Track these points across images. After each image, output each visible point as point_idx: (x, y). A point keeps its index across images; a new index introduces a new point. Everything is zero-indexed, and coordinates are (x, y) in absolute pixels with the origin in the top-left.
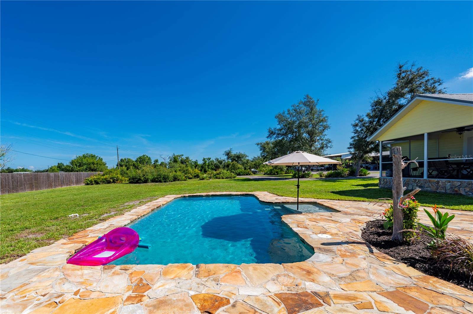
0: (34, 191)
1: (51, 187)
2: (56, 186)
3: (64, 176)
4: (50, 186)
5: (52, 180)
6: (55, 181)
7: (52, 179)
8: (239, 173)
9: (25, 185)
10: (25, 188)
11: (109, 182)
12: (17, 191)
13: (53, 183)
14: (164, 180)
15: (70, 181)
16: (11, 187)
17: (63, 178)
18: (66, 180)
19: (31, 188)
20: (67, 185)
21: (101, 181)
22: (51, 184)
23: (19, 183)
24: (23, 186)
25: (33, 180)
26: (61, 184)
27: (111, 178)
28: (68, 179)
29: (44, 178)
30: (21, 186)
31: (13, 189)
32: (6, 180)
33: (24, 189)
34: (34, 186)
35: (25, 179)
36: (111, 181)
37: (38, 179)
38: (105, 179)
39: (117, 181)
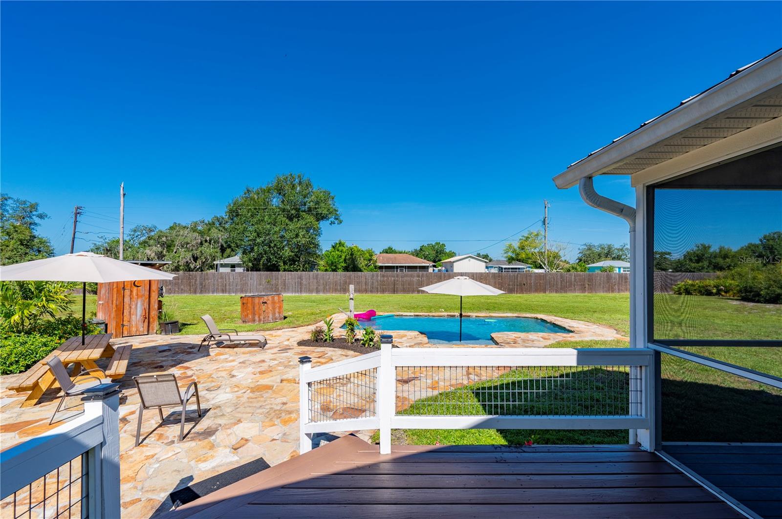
0: (586, 294)
1: (613, 291)
4: (611, 289)
6: (619, 283)
7: (614, 281)
9: (576, 286)
10: (575, 289)
11: (709, 293)
12: (566, 292)
13: (616, 286)
16: (559, 286)
19: (583, 289)
21: (695, 290)
22: (612, 288)
23: (568, 284)
24: (573, 286)
25: (587, 282)
27: (715, 286)
29: (602, 279)
30: (570, 285)
31: (561, 289)
32: (554, 280)
33: (574, 291)
34: (587, 289)
35: (575, 280)
36: (714, 291)
37: (593, 280)
38: (703, 287)
39: (726, 292)
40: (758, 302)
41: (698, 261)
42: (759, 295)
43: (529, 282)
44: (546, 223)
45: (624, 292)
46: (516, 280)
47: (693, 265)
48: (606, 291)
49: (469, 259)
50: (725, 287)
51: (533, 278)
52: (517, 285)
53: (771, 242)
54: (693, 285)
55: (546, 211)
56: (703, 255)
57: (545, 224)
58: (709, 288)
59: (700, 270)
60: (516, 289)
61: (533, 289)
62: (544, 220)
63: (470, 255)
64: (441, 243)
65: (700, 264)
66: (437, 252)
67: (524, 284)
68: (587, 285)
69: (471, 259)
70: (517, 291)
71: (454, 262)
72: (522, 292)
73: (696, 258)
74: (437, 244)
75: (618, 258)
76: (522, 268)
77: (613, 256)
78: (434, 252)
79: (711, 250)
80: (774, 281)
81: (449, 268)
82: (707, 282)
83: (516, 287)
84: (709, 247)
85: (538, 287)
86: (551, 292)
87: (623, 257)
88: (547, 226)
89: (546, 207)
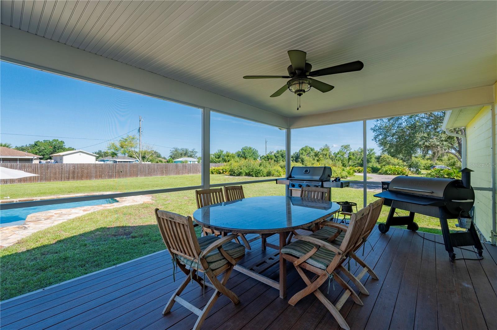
0: (164, 176)
1: (179, 174)
2: (182, 173)
3: (191, 166)
4: (178, 173)
5: (180, 169)
6: (182, 169)
8: (386, 171)
9: (157, 172)
10: (157, 174)
11: (220, 173)
12: (151, 175)
13: (181, 171)
14: (256, 174)
15: (197, 170)
16: (147, 172)
17: (190, 168)
18: (192, 169)
19: (162, 173)
20: (194, 173)
21: (215, 171)
22: (179, 172)
23: (152, 170)
24: (156, 172)
25: (164, 169)
26: (188, 172)
27: (222, 170)
28: (195, 169)
29: (173, 167)
30: (154, 171)
31: (148, 174)
32: (143, 168)
34: (164, 173)
35: (157, 168)
36: (222, 172)
37: (168, 168)
38: (218, 170)
39: (225, 172)
40: (235, 176)
41: (219, 158)
42: (234, 173)
43: (125, 170)
44: (141, 131)
45: (185, 174)
46: (114, 169)
47: (217, 160)
48: (175, 174)
49: (80, 153)
50: (225, 170)
51: (128, 167)
52: (116, 172)
53: (244, 151)
54: (214, 169)
55: (141, 124)
56: (220, 155)
57: (139, 132)
58: (220, 170)
59: (219, 162)
60: (114, 175)
61: (128, 175)
62: (139, 129)
63: (81, 150)
64: (60, 140)
65: (219, 159)
66: (55, 148)
67: (121, 172)
68: (164, 171)
69: (81, 154)
70: (115, 177)
71: (63, 155)
72: (119, 177)
73: (218, 156)
74: (54, 140)
75: (191, 156)
76: (132, 162)
77: (188, 155)
78: (52, 148)
79: (223, 153)
80: (239, 166)
81: (58, 160)
82: (219, 168)
83: (114, 174)
84: (223, 152)
85: (132, 173)
86: (141, 176)
87: (193, 156)
88: (141, 133)
89: (140, 121)
